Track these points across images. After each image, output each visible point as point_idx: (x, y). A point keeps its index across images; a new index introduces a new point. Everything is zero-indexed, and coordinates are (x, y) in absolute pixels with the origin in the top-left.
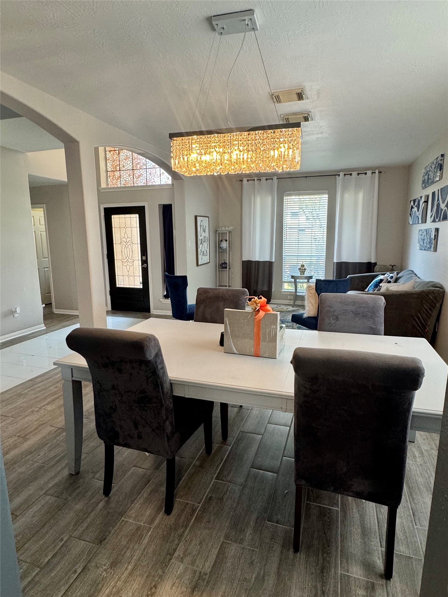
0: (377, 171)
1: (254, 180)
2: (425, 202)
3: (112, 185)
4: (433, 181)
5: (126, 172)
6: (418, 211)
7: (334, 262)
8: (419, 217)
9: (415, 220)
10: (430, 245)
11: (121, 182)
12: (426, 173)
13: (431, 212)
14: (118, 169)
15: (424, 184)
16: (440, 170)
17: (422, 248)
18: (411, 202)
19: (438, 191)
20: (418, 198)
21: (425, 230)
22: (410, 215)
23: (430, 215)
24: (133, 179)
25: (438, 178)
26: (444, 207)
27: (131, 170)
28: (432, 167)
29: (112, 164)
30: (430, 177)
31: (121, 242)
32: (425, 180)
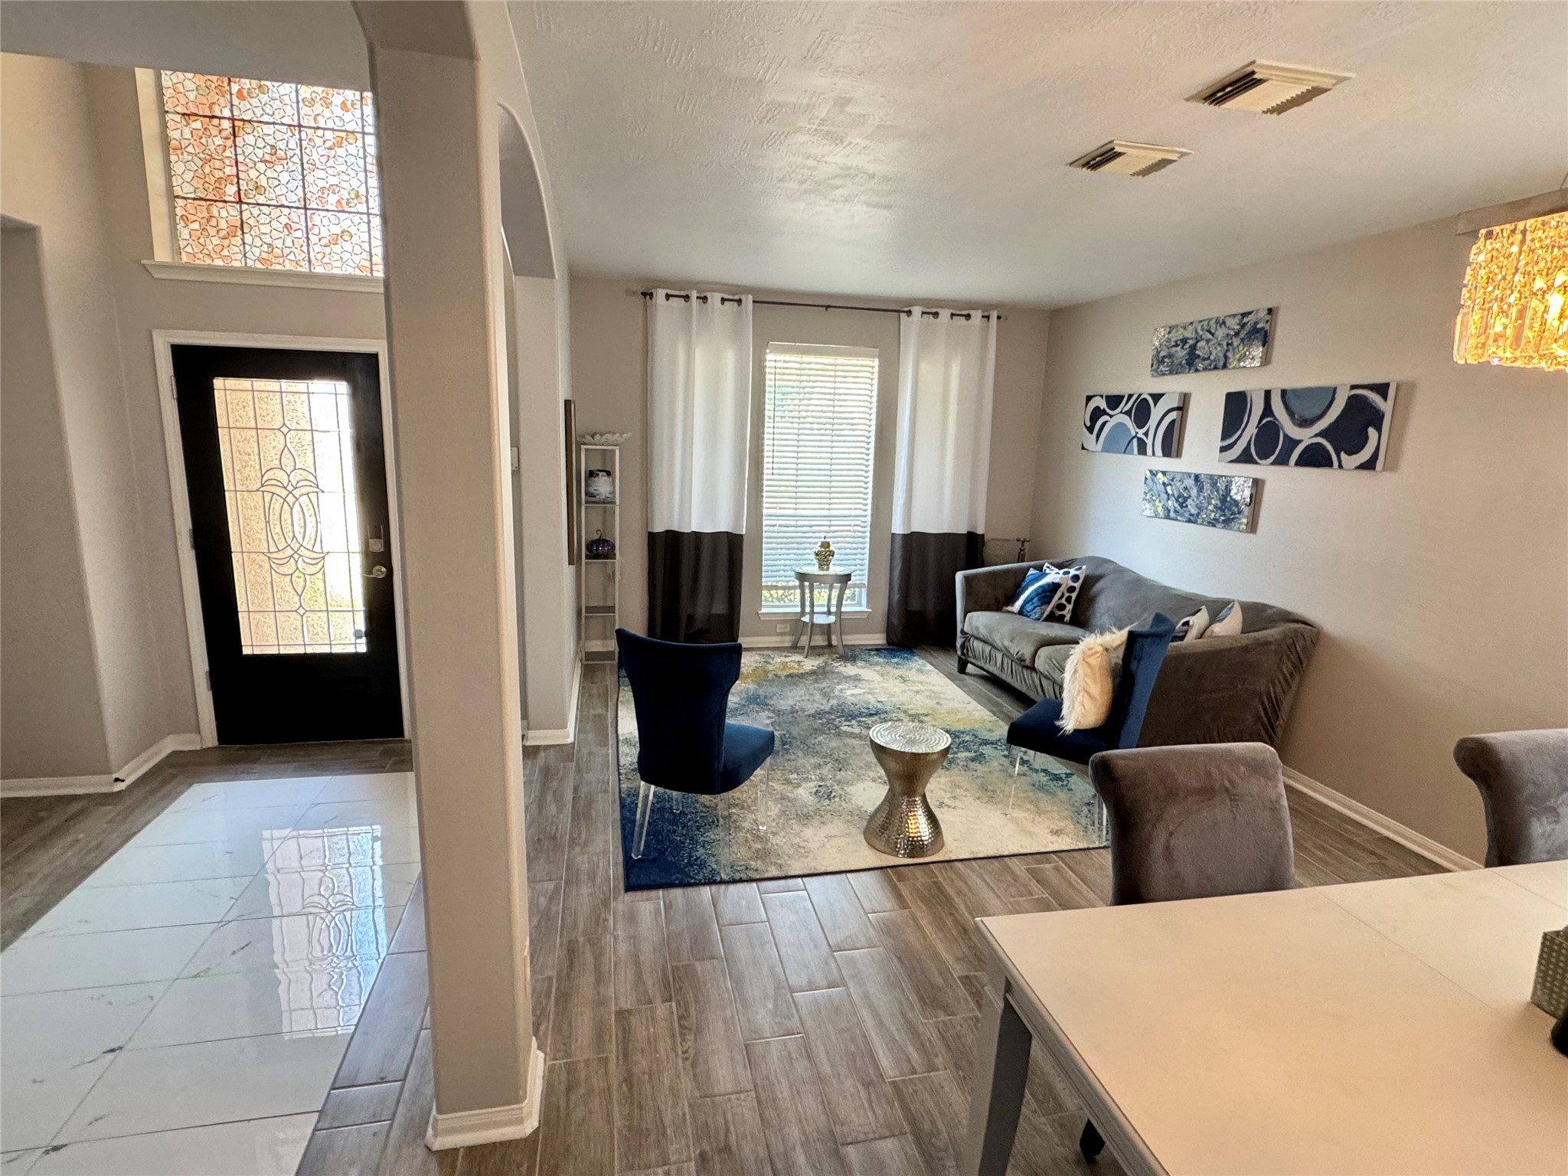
0: (994, 315)
1: (687, 298)
2: (1179, 409)
3: (201, 256)
4: (1225, 367)
5: (273, 212)
6: (1140, 427)
7: (893, 534)
8: (1149, 441)
9: (1118, 444)
10: (1224, 515)
11: (244, 247)
12: (1176, 342)
13: (1223, 438)
14: (232, 194)
15: (1167, 366)
16: (1264, 346)
17: (1172, 514)
18: (1089, 398)
19: (1268, 393)
20: (1140, 395)
21: (1189, 475)
22: (1090, 430)
23: (1219, 444)
24: (308, 245)
25: (1257, 363)
26: (1307, 436)
27: (298, 208)
28: (1213, 331)
29: (200, 171)
30: (1201, 354)
31: (262, 486)
32: (1170, 356)
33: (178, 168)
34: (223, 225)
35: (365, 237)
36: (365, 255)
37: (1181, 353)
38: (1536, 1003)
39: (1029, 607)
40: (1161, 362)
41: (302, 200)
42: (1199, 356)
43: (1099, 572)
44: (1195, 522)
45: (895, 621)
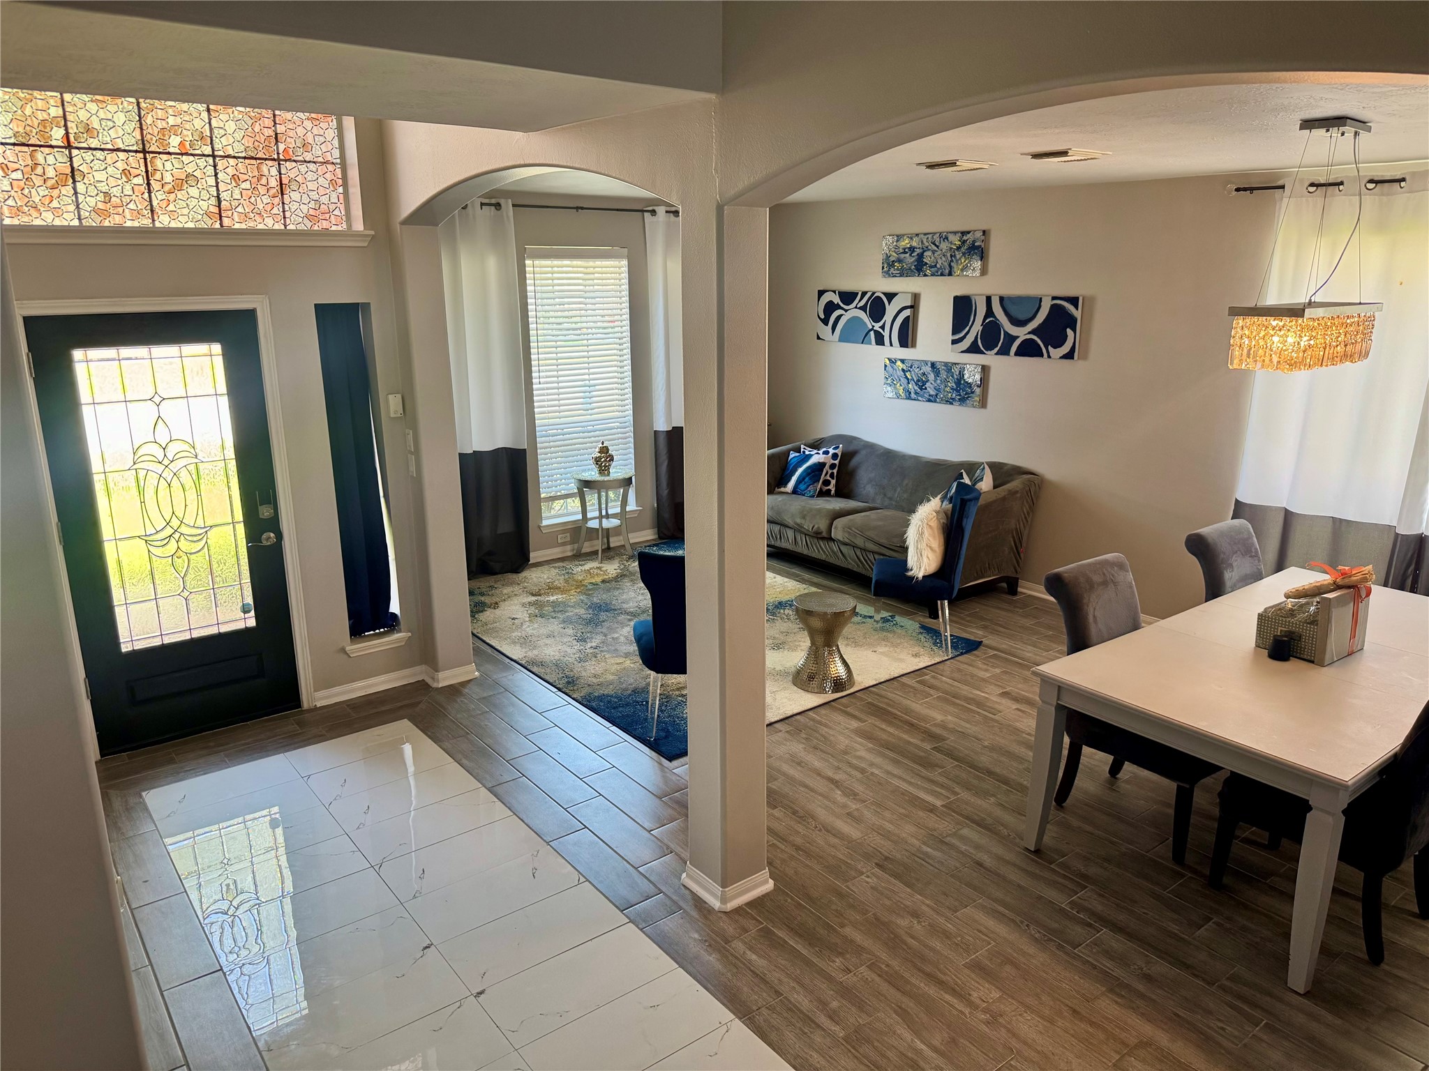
2: (911, 307)
4: (950, 274)
5: (109, 157)
6: (877, 321)
7: (655, 431)
8: (886, 334)
9: (853, 334)
10: (960, 395)
11: (77, 198)
12: (905, 249)
13: (954, 333)
14: (60, 137)
15: (898, 269)
16: (981, 260)
17: (913, 395)
18: (821, 293)
19: (989, 299)
20: (874, 293)
21: (926, 362)
22: (825, 322)
23: (951, 338)
24: (150, 192)
25: (978, 273)
26: (1022, 333)
27: (136, 152)
28: (937, 244)
29: (19, 111)
30: (928, 262)
31: (134, 464)
32: (900, 261)
34: (51, 173)
35: (212, 181)
36: (213, 201)
37: (910, 260)
38: (1258, 646)
39: (802, 486)
40: (891, 265)
41: (140, 142)
42: (926, 264)
43: (851, 448)
44: (935, 402)
45: (666, 515)
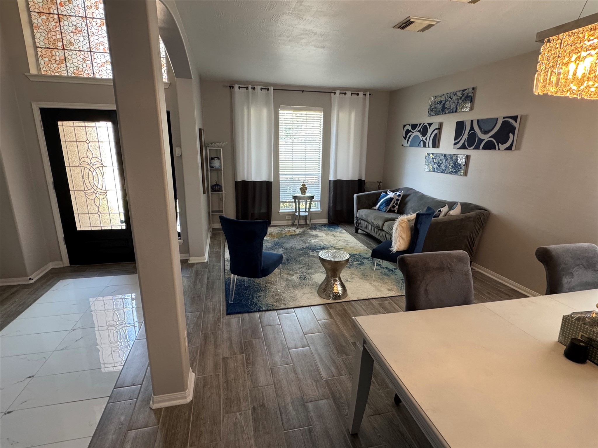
0: (368, 94)
1: (247, 88)
2: (438, 129)
3: (49, 72)
4: (456, 111)
5: (78, 53)
6: (424, 136)
7: (330, 181)
8: (427, 142)
9: (416, 143)
10: (455, 170)
11: (67, 68)
12: (438, 102)
13: (455, 140)
14: (60, 46)
15: (434, 112)
16: (471, 103)
17: (436, 170)
18: (405, 126)
19: (472, 121)
20: (424, 124)
21: (442, 154)
22: (405, 138)
23: (453, 142)
24: (93, 67)
25: (468, 110)
26: (486, 138)
27: (87, 51)
28: (452, 98)
29: (47, 36)
30: (447, 107)
31: (80, 164)
32: (435, 108)
33: (37, 35)
34: (58, 59)
37: (439, 107)
38: (560, 342)
39: (381, 207)
40: (432, 110)
41: (89, 48)
42: (446, 108)
43: (408, 193)
44: (444, 173)
45: (331, 214)
